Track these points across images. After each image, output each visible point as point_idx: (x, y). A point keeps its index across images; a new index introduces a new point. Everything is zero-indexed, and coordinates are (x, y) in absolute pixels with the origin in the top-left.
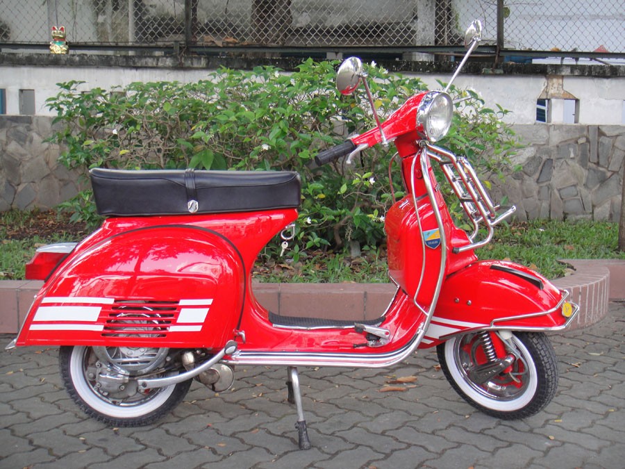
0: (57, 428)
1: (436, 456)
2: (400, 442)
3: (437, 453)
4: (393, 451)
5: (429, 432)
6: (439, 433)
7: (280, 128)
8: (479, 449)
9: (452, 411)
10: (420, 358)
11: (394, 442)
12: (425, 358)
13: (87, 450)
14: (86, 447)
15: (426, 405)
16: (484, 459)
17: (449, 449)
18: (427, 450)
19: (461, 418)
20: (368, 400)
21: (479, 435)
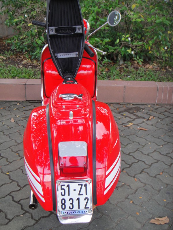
0: (9, 148)
1: (148, 166)
2: (135, 159)
3: (149, 165)
4: (133, 163)
5: (147, 154)
6: (150, 155)
7: (92, 16)
8: (165, 163)
9: (155, 143)
10: (145, 113)
11: (133, 159)
12: (147, 113)
13: (20, 159)
14: (20, 158)
15: (146, 139)
16: (166, 169)
17: (154, 163)
18: (145, 163)
19: (159, 147)
20: (124, 136)
21: (165, 156)
